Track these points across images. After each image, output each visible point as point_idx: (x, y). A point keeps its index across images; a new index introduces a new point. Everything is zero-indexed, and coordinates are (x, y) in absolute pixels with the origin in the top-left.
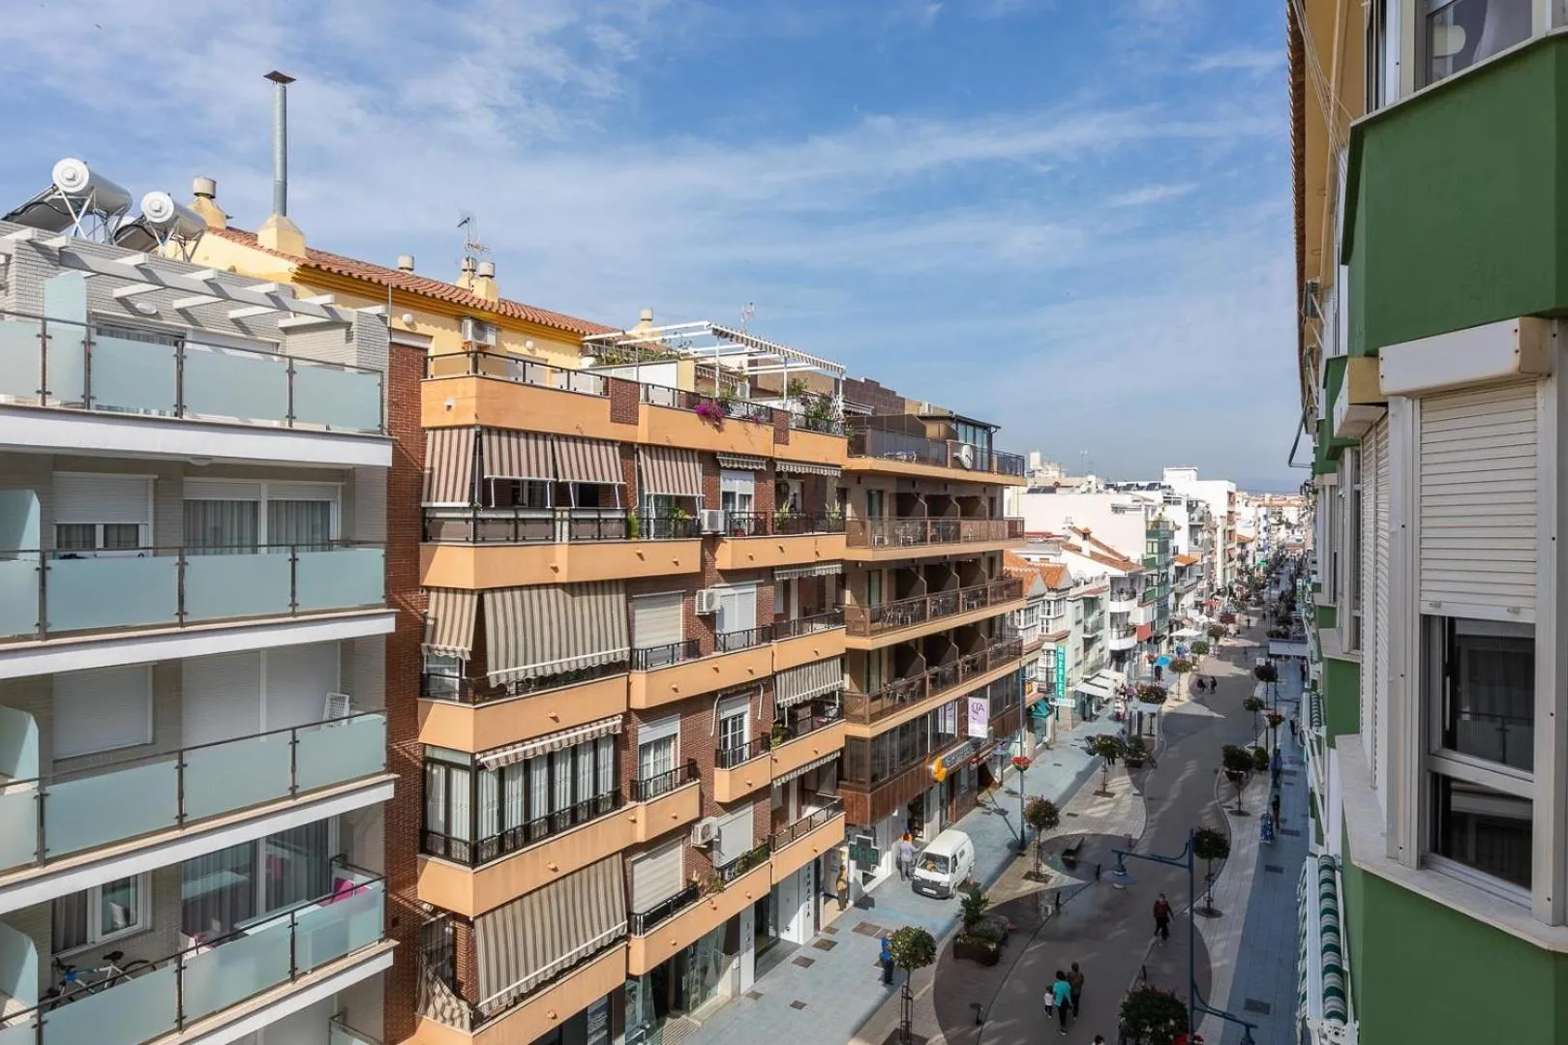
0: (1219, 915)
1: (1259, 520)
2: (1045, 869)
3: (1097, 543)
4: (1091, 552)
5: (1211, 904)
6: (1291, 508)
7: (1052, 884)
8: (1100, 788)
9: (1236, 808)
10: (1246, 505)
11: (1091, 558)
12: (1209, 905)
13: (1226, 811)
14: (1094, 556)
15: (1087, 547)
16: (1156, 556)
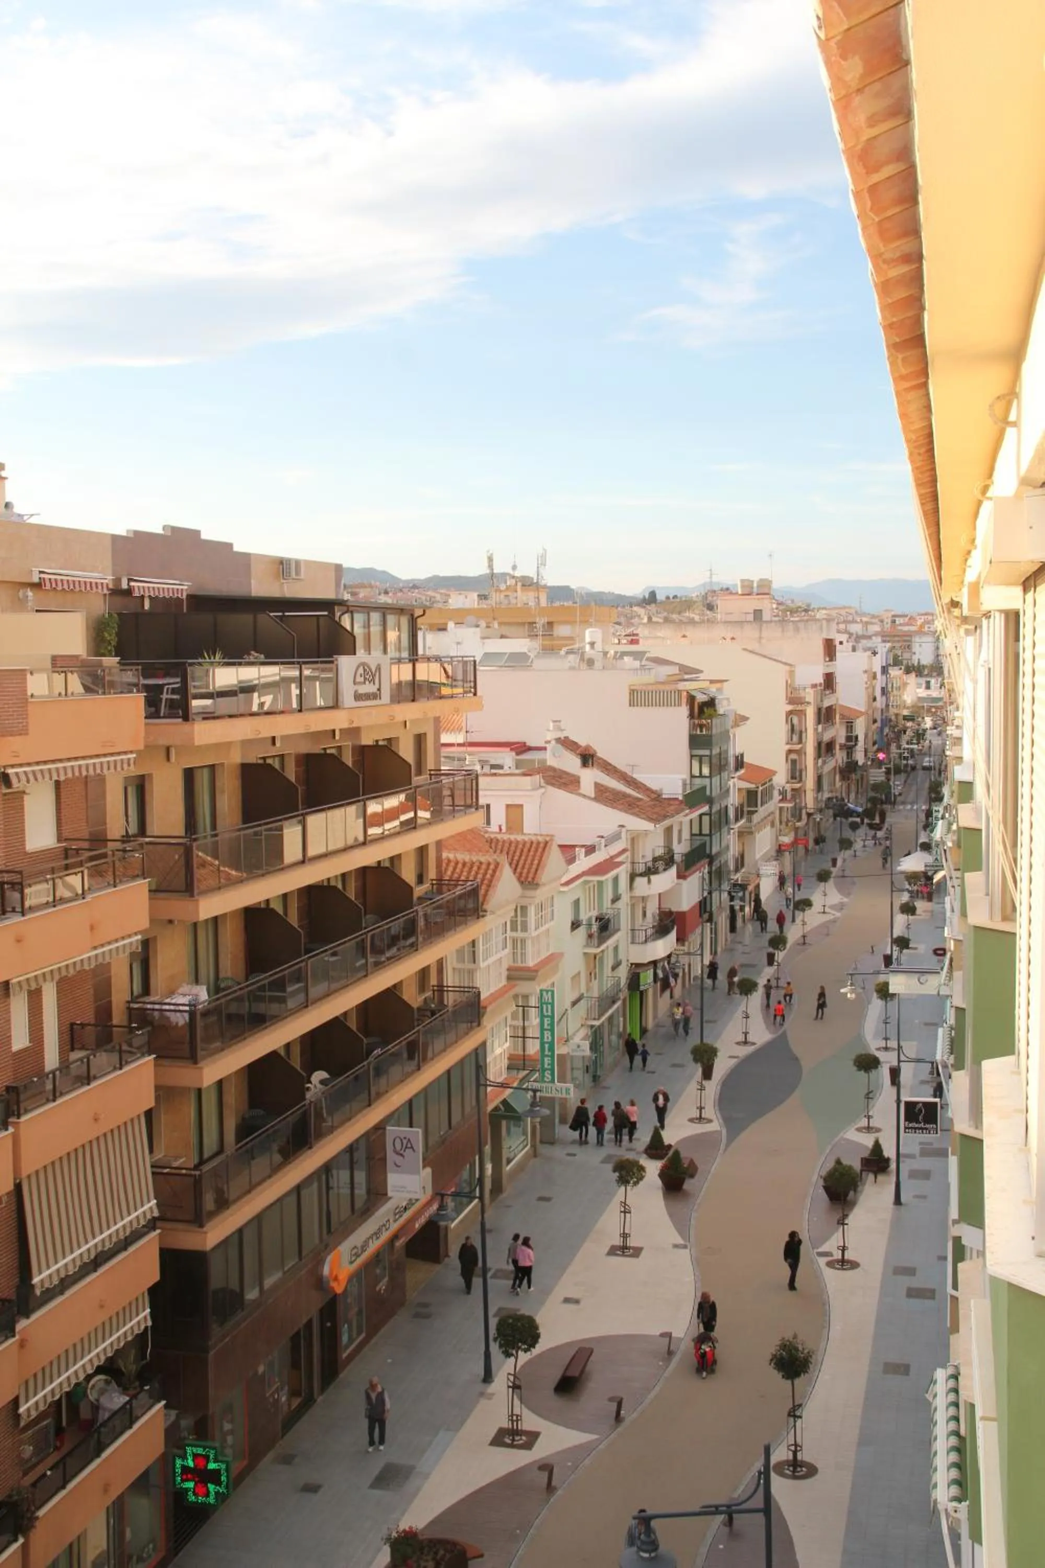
0: (812, 1471)
1: (875, 677)
2: (530, 1421)
3: (608, 768)
4: (597, 785)
5: (799, 1454)
6: (925, 639)
7: (540, 1451)
8: (618, 1242)
9: (838, 1255)
10: (854, 649)
11: (596, 799)
12: (795, 1453)
13: (822, 1261)
14: (603, 795)
15: (589, 777)
16: (706, 782)
